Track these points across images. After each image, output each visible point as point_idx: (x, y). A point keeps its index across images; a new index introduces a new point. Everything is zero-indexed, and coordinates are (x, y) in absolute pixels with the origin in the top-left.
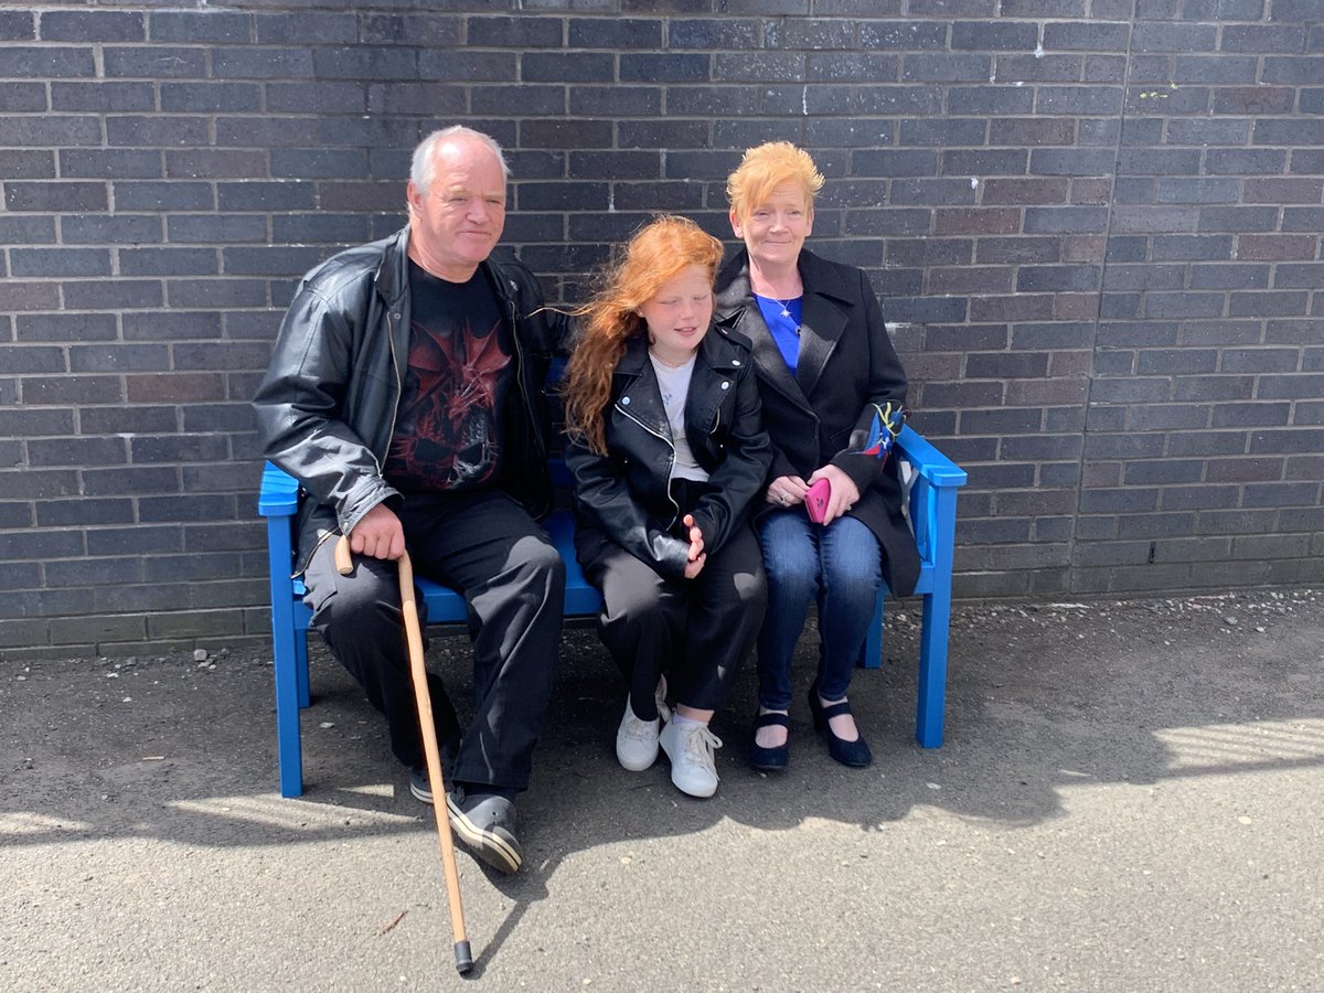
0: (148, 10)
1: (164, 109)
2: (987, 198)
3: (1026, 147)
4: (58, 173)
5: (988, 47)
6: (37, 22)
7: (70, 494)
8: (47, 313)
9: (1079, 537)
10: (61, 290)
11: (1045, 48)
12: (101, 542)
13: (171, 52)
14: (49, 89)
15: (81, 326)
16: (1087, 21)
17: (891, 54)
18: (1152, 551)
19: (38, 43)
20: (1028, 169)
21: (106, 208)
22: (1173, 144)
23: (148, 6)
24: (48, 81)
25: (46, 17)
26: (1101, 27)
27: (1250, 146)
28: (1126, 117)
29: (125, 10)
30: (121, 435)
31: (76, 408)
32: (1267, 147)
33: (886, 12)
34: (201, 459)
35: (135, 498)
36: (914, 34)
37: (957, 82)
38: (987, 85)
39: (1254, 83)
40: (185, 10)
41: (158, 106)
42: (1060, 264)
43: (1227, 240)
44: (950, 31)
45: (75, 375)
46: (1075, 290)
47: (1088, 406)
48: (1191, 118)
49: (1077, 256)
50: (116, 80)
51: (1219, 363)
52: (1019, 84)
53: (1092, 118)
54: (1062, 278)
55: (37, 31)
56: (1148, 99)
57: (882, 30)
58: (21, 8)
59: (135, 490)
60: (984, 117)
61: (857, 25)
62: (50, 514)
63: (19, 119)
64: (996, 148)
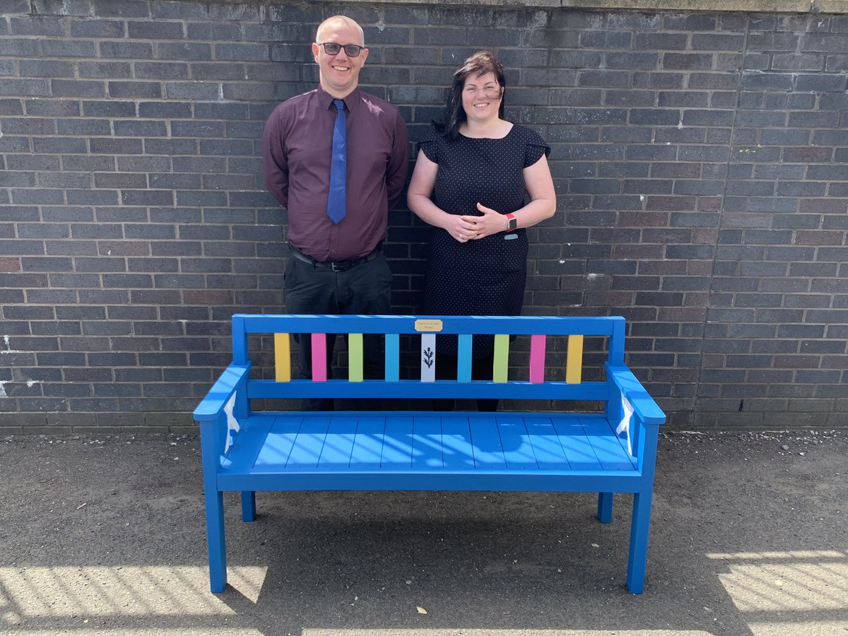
0: (193, 102)
1: (201, 153)
2: (648, 206)
3: (672, 179)
4: (148, 186)
5: (651, 123)
6: (137, 107)
7: (156, 350)
8: (143, 257)
9: (699, 395)
10: (150, 246)
11: (683, 124)
12: (172, 375)
13: (205, 123)
14: (143, 142)
15: (161, 264)
16: (709, 109)
17: (595, 126)
18: (741, 405)
19: (138, 118)
20: (673, 191)
21: (173, 204)
22: (759, 178)
23: (193, 99)
24: (143, 138)
25: (142, 105)
26: (717, 112)
27: (804, 180)
28: (731, 163)
29: (181, 102)
30: (181, 321)
31: (158, 306)
32: (814, 181)
33: (593, 103)
34: (221, 334)
35: (188, 353)
36: (608, 115)
37: (632, 142)
38: (649, 144)
39: (807, 144)
40: (212, 102)
41: (199, 152)
42: (691, 244)
43: (790, 233)
44: (628, 114)
45: (157, 289)
46: (699, 258)
47: (706, 323)
48: (769, 164)
49: (701, 240)
50: (178, 138)
51: (783, 301)
52: (669, 144)
53: (711, 163)
54: (692, 252)
55: (137, 112)
56: (744, 153)
57: (589, 114)
58: (129, 100)
59: (188, 349)
60: (648, 162)
61: (576, 110)
62: (146, 359)
63: (128, 158)
64: (654, 179)
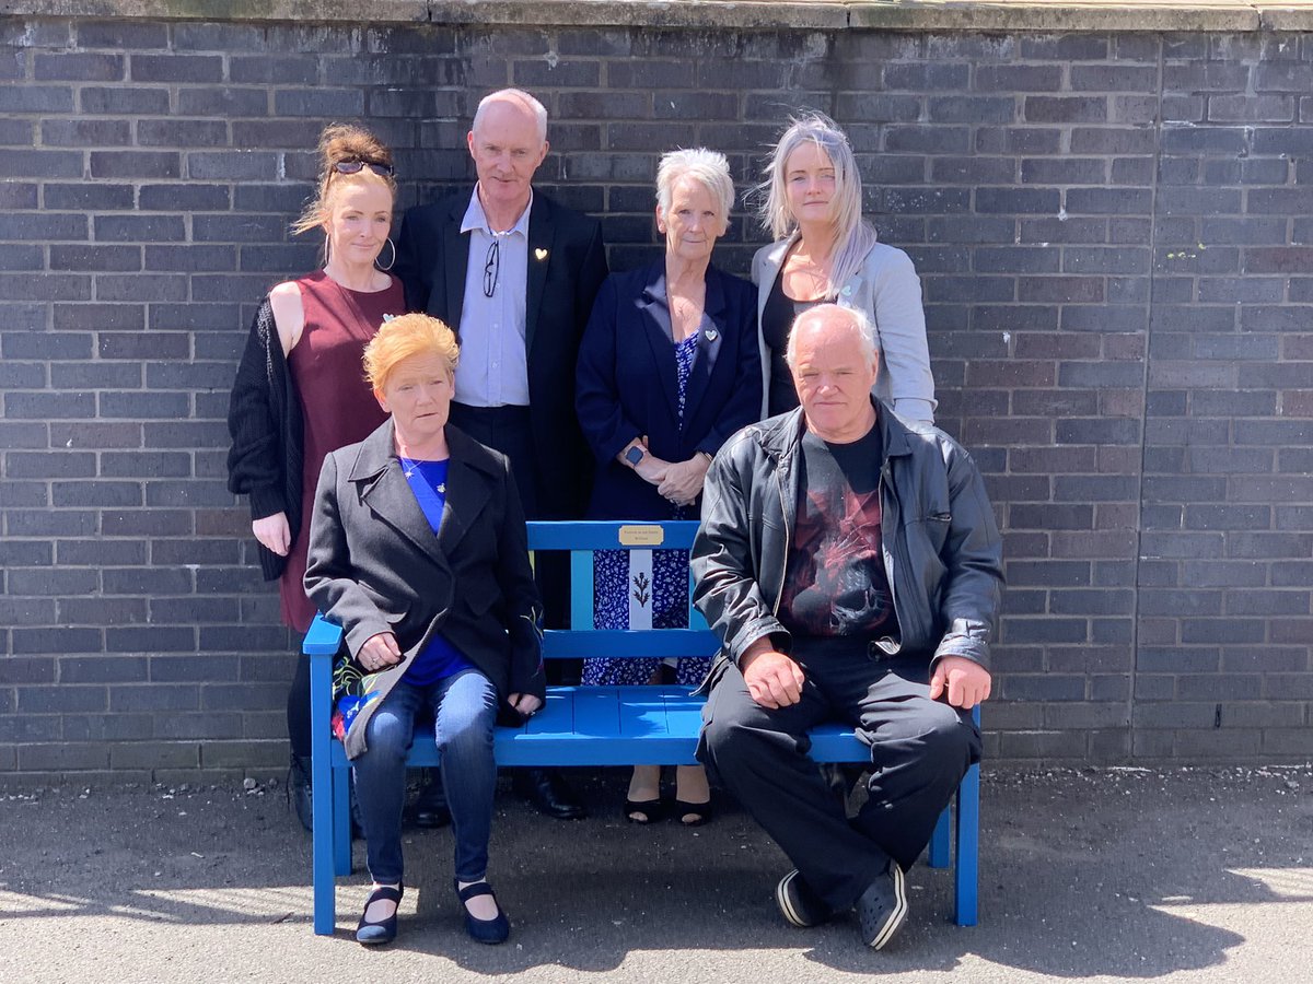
0: (234, 184)
1: (242, 269)
2: (1019, 352)
3: (1056, 304)
4: (147, 325)
5: (1011, 210)
6: (137, 194)
7: (138, 621)
8: (128, 450)
9: (1138, 696)
10: (143, 429)
11: (1067, 211)
12: (163, 670)
13: (251, 219)
14: (143, 251)
15: (158, 464)
16: (1109, 187)
17: (916, 217)
18: (1218, 713)
19: (136, 212)
20: (1059, 325)
21: (188, 356)
22: (1206, 301)
23: (233, 180)
24: (142, 245)
25: (145, 190)
26: (1123, 192)
27: (1286, 304)
28: (1155, 276)
29: (213, 183)
30: (188, 566)
31: (149, 540)
32: (1304, 304)
33: (910, 180)
34: (259, 592)
35: (197, 627)
36: (938, 198)
37: (983, 242)
38: (1012, 246)
39: (1284, 242)
40: (266, 183)
41: (238, 266)
42: (1099, 417)
43: (1271, 396)
44: (973, 196)
45: (150, 509)
46: (1116, 442)
47: (1139, 560)
48: (1222, 277)
49: (1114, 409)
50: (203, 243)
51: (1272, 519)
52: (1045, 245)
53: (1121, 276)
54: (1101, 432)
55: (136, 201)
56: (1176, 259)
57: (907, 196)
58: (124, 182)
59: (198, 619)
60: (1012, 275)
61: (883, 190)
62: (120, 640)
63: (115, 278)
64: (1025, 304)
